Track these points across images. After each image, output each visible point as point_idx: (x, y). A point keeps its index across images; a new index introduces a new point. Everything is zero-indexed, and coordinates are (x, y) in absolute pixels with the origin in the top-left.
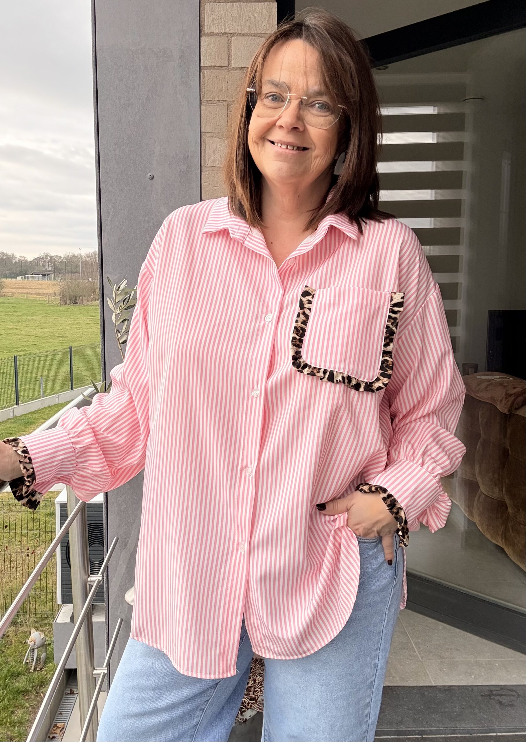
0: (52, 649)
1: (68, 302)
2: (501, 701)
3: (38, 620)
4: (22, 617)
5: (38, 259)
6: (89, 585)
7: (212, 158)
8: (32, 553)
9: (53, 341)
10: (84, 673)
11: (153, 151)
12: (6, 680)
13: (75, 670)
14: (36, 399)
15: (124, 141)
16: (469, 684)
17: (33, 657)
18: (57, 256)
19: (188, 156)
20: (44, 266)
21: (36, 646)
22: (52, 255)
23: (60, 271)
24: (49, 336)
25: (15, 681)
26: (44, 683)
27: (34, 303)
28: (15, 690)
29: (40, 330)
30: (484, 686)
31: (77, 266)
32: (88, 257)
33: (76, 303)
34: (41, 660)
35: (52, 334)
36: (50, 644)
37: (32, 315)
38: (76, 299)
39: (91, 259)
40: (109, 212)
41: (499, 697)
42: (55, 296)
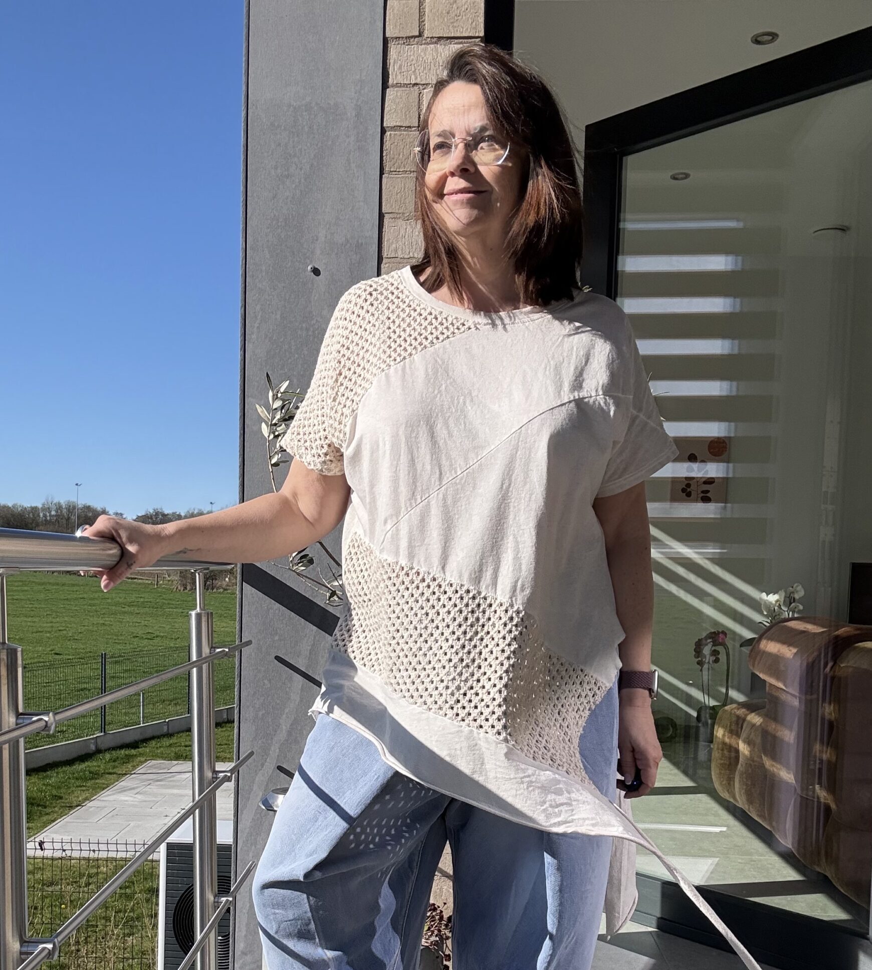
7: (394, 246)
11: (317, 237)
15: (279, 224)
19: (362, 244)
40: (256, 316)
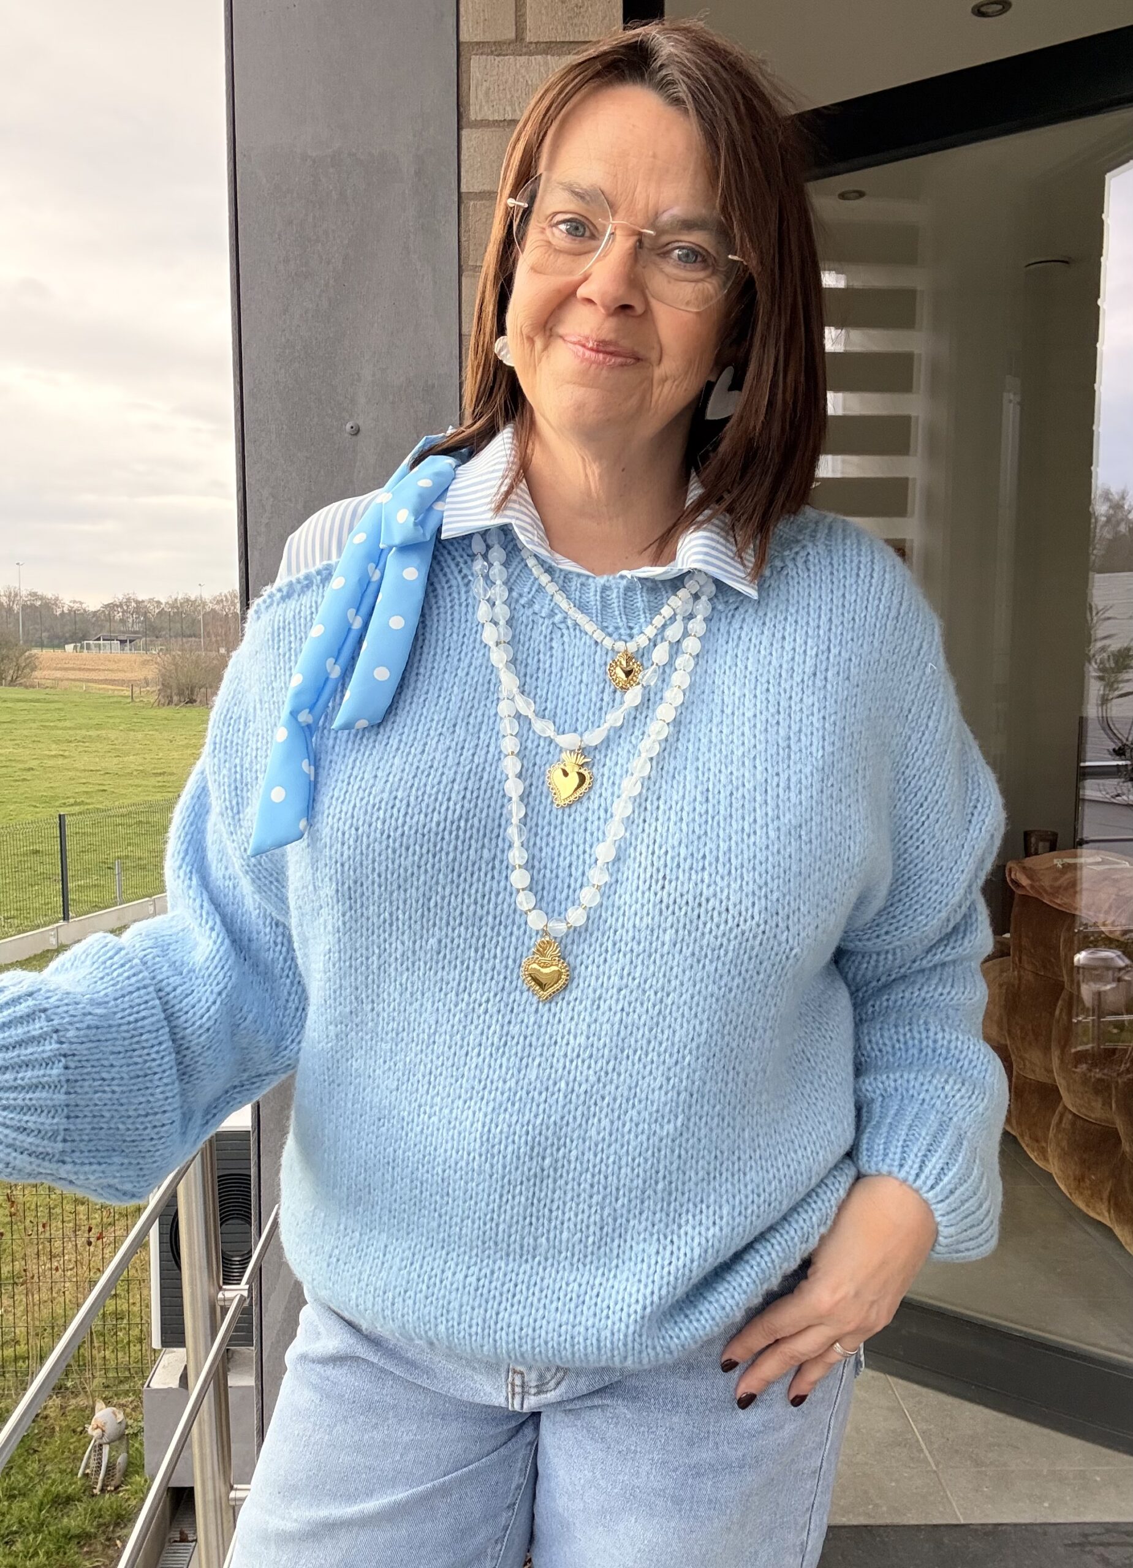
0: (142, 1444)
1: (175, 698)
2: (1107, 1555)
3: (111, 1382)
4: (75, 1376)
5: (112, 607)
6: (222, 1307)
8: (98, 1239)
9: (144, 783)
10: (210, 1497)
11: (358, 374)
12: (41, 1511)
13: (191, 1490)
14: (106, 908)
15: (297, 354)
16: (1038, 1521)
17: (100, 1464)
18: (151, 601)
19: (433, 386)
20: (123, 621)
21: (105, 1440)
22: (140, 599)
23: (157, 632)
24: (135, 773)
25: (60, 1514)
26: (124, 1519)
27: (101, 700)
28: (61, 1532)
29: (116, 760)
30: (1070, 1524)
31: (194, 622)
32: (219, 602)
33: (192, 701)
34: (118, 1468)
35: (141, 768)
36: (136, 1435)
37: (99, 726)
38: (192, 694)
39: (223, 607)
40: (263, 506)
41: (1101, 1548)
42: (148, 685)
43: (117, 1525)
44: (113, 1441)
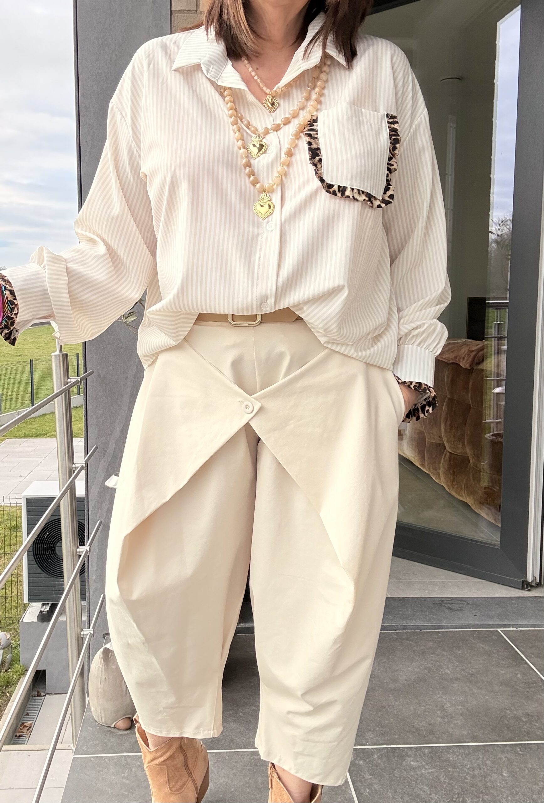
0: (18, 652)
13: (44, 671)
21: (1, 647)
26: (10, 684)
34: (7, 662)
43: (7, 686)
44: (5, 648)
